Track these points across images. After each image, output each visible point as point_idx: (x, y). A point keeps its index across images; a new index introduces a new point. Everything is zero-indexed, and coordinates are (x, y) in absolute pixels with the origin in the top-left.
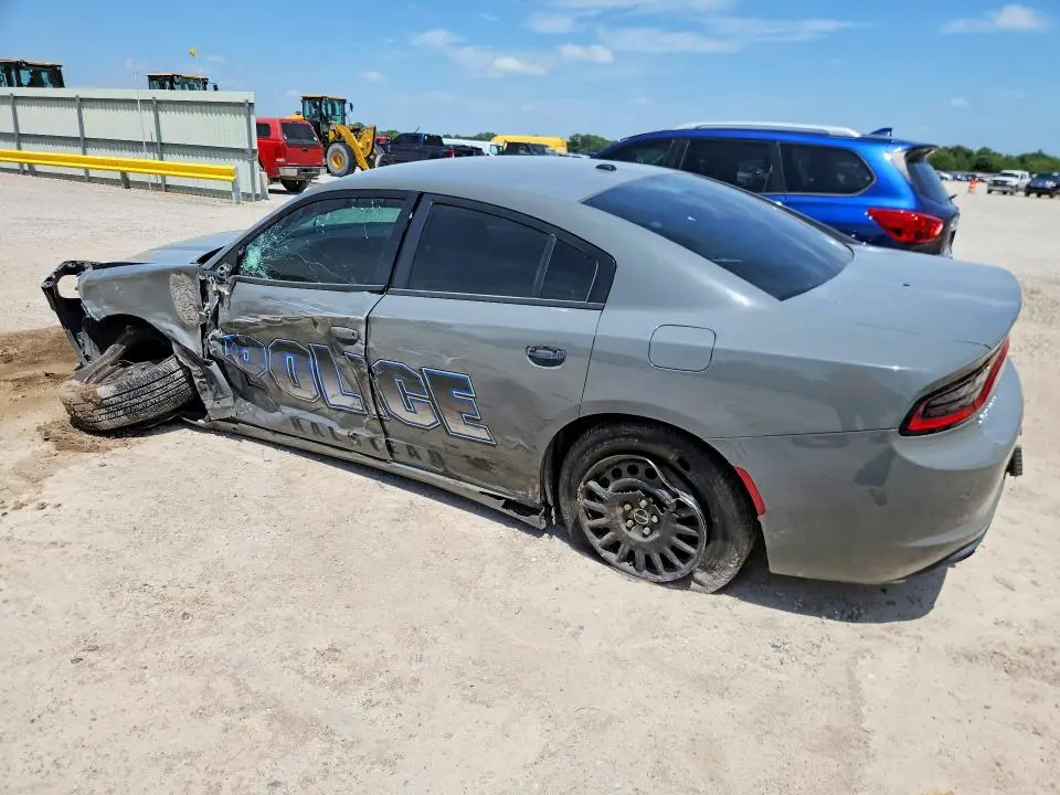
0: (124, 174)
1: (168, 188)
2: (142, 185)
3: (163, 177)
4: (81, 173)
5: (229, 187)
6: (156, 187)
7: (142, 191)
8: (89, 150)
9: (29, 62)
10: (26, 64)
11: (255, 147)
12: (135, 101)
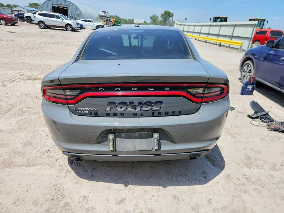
0: (220, 43)
1: (230, 47)
2: (224, 46)
3: (230, 45)
4: (215, 43)
5: (239, 47)
6: (227, 47)
7: (223, 47)
8: (219, 37)
9: (221, 17)
10: (220, 17)
11: (253, 37)
12: (229, 25)
